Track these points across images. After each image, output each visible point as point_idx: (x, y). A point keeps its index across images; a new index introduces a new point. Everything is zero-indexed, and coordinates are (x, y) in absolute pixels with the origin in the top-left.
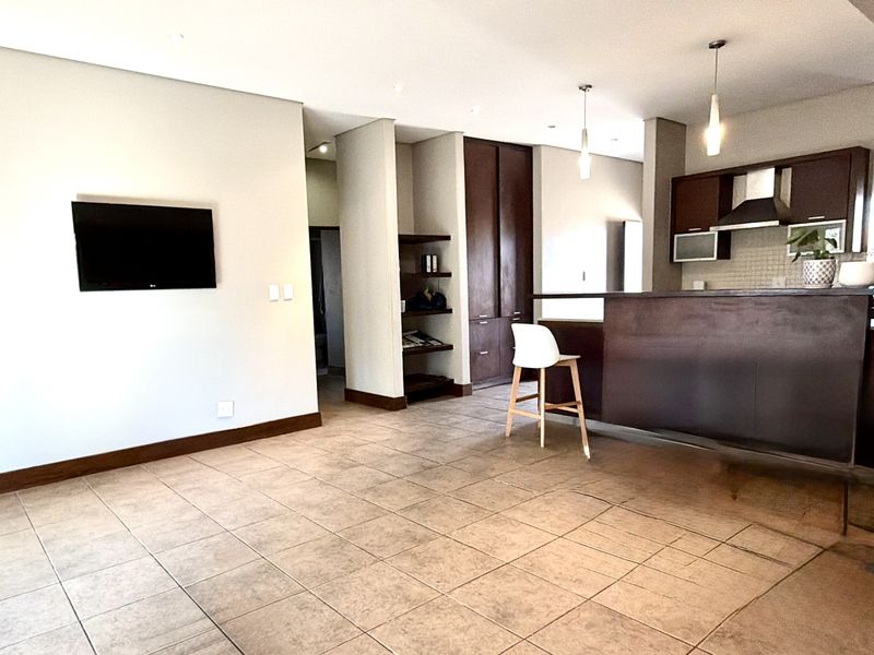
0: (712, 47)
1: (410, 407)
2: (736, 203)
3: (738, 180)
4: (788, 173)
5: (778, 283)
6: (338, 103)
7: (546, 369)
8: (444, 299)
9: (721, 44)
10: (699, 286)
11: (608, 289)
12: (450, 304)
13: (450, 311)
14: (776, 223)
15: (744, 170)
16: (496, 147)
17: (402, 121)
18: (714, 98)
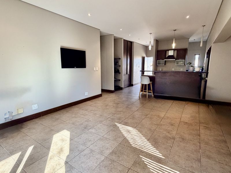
0: (174, 30)
1: (116, 92)
2: (167, 56)
3: (167, 52)
4: (176, 51)
5: (173, 70)
6: (105, 30)
7: (148, 84)
8: (119, 71)
9: (176, 30)
10: (161, 70)
11: (142, 70)
12: (120, 72)
13: (120, 73)
14: (175, 60)
15: (168, 50)
16: (127, 41)
17: (115, 35)
18: (174, 39)
